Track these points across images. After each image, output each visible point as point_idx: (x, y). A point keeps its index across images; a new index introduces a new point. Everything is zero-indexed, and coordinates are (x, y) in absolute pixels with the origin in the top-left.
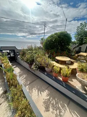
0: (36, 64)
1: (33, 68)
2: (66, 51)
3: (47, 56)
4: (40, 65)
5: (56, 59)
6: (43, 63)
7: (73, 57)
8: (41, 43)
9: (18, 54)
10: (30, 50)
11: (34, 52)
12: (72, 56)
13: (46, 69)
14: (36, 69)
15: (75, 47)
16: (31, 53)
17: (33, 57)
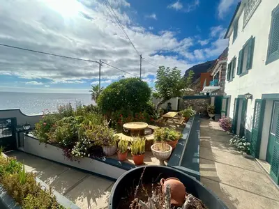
0: (82, 143)
1: (75, 154)
2: (145, 111)
3: (106, 123)
4: (91, 145)
5: (126, 129)
6: (97, 139)
7: (157, 121)
8: (93, 98)
9: (27, 128)
10: (65, 115)
11: (77, 118)
12: (157, 119)
13: (105, 150)
14: (81, 155)
15: (161, 104)
16: (70, 122)
17: (75, 130)
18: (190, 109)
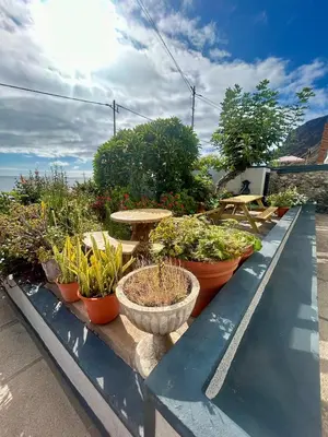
15: (226, 180)
18: (292, 192)
